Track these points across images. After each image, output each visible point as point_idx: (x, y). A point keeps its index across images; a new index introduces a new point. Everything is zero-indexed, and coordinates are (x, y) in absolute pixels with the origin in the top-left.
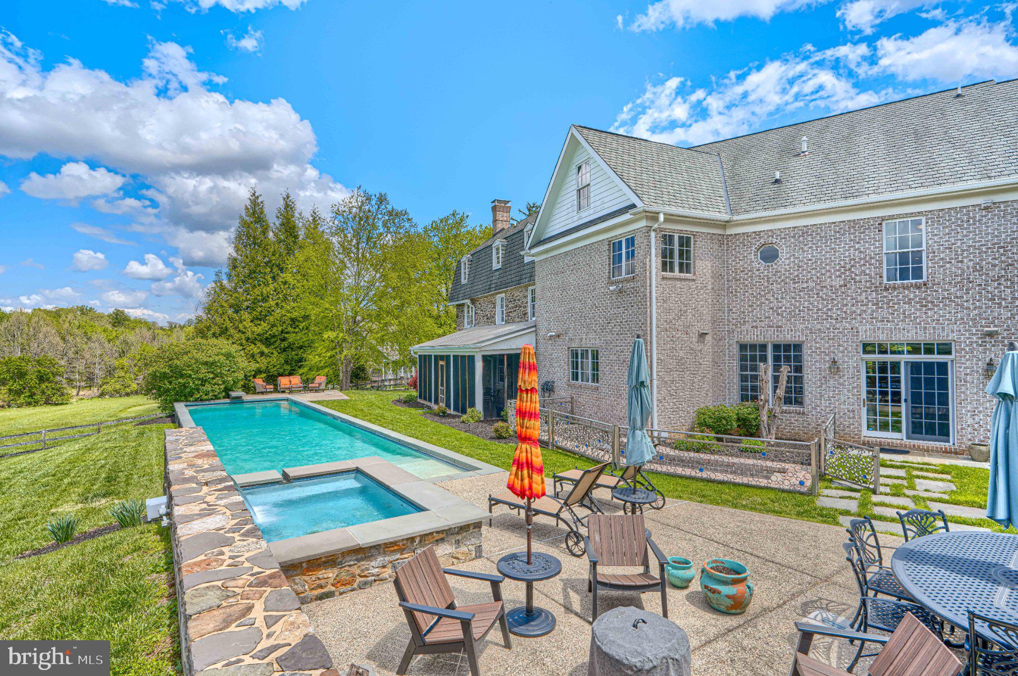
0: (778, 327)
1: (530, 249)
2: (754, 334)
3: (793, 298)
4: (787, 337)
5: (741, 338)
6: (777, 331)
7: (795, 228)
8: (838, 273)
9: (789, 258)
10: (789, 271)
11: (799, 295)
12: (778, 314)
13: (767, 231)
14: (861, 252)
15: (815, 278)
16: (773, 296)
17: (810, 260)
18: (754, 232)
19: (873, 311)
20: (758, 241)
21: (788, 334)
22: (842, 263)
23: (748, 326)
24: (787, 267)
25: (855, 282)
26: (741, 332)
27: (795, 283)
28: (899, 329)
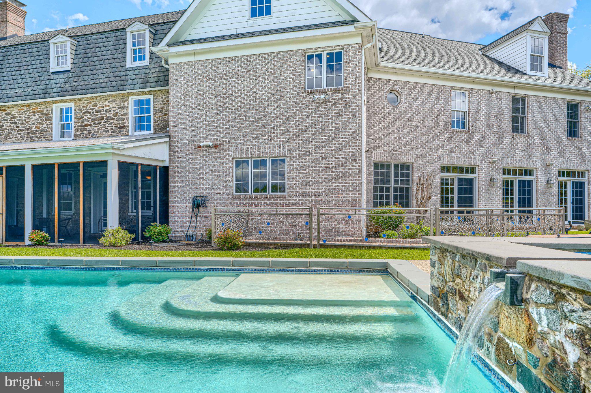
0: (399, 152)
1: (169, 45)
2: (385, 156)
3: (408, 132)
4: (404, 160)
5: (377, 158)
6: (399, 154)
7: (410, 82)
8: (431, 118)
9: (406, 103)
10: (406, 112)
11: (411, 130)
12: (399, 143)
13: (394, 80)
14: (442, 107)
15: (419, 120)
16: (397, 129)
17: (417, 107)
18: (386, 80)
19: (447, 145)
20: (388, 87)
21: (405, 157)
22: (433, 112)
23: (381, 150)
24: (405, 109)
25: (439, 125)
26: (377, 154)
27: (409, 121)
28: (458, 157)
